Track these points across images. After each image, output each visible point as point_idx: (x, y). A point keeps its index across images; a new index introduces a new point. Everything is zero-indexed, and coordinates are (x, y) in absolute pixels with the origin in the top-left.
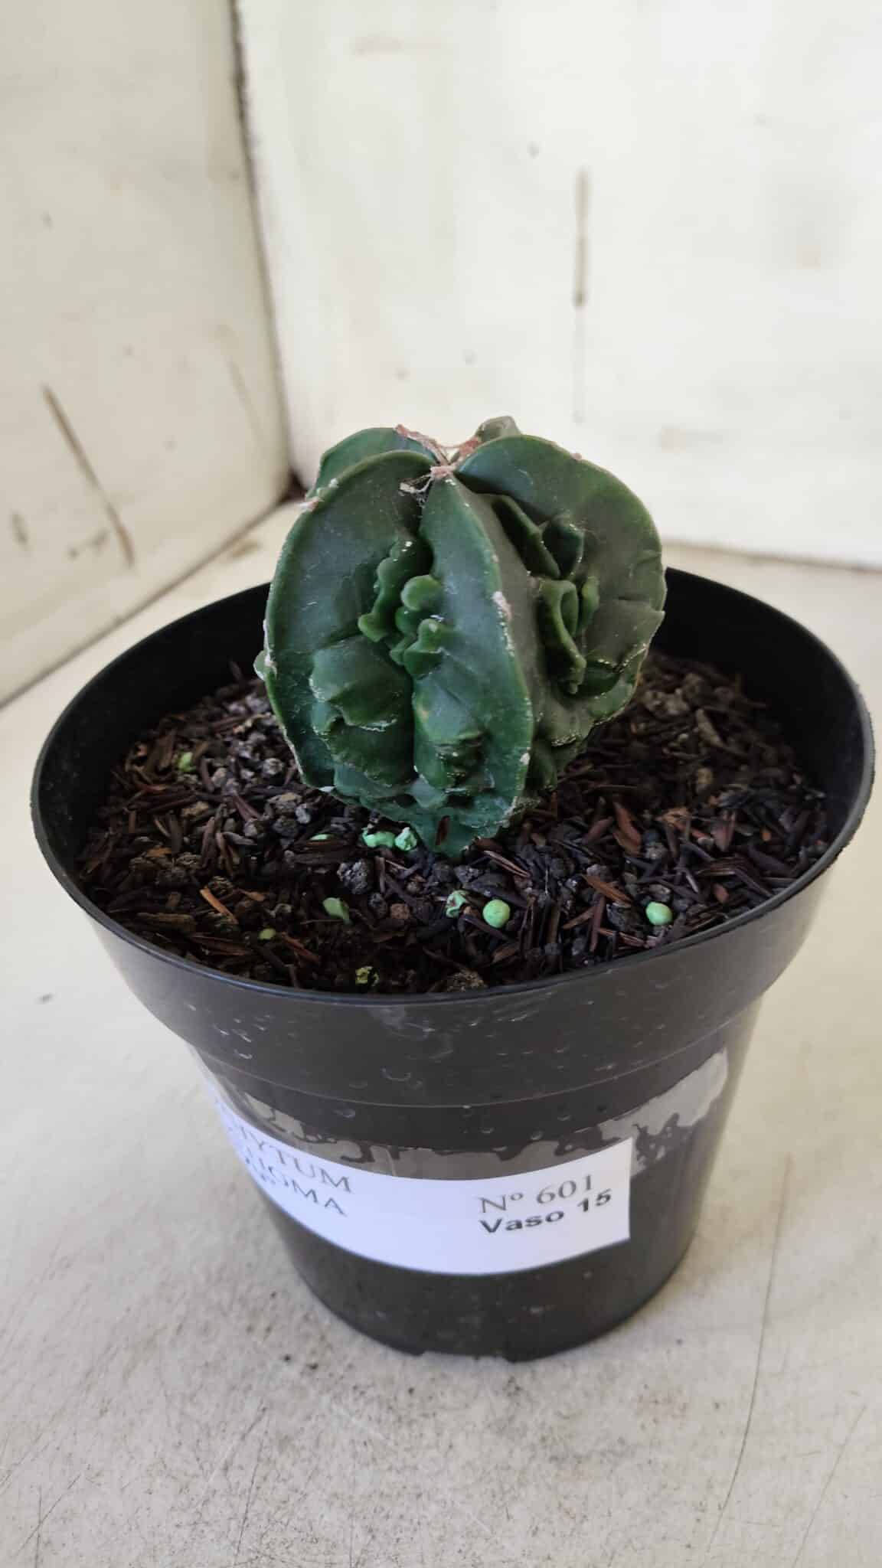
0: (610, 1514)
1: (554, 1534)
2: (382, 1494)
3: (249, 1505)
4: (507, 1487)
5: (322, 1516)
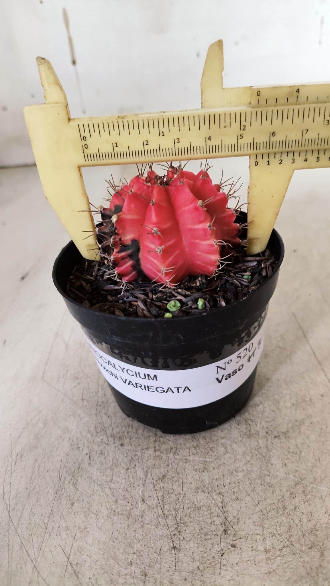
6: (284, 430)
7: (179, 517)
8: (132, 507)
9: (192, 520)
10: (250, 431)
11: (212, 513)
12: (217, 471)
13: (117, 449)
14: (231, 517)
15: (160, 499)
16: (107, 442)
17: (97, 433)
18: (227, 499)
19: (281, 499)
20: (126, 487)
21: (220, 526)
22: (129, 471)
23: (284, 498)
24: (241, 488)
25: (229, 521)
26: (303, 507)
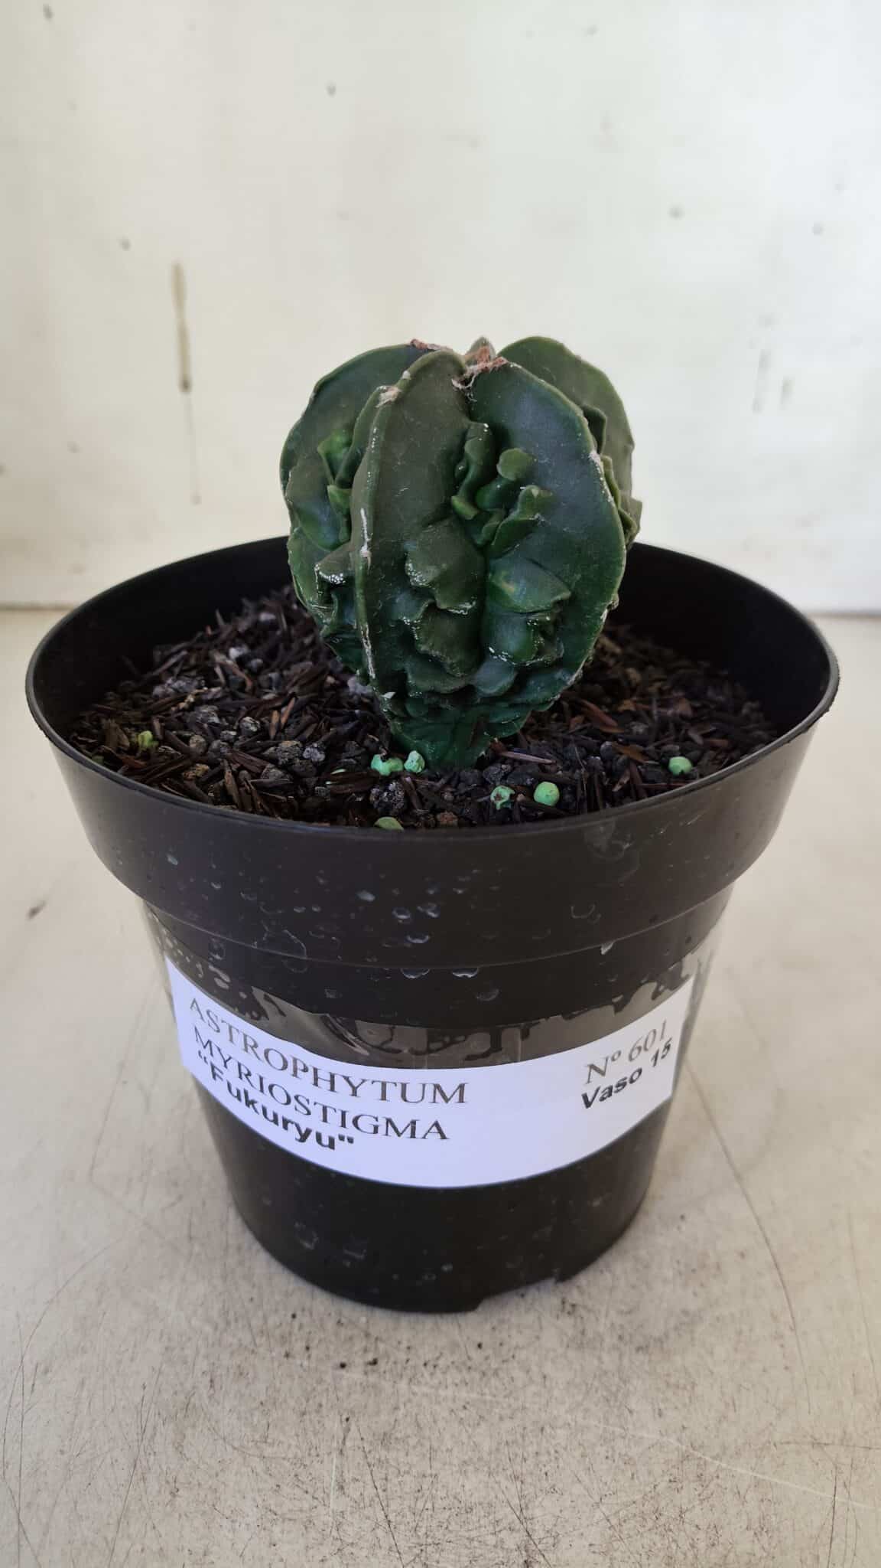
6: (657, 1334)
7: (423, 1530)
8: (316, 1503)
9: (450, 1536)
10: (583, 1333)
11: (497, 1521)
12: (507, 1425)
13: (276, 1364)
14: (541, 1532)
15: (377, 1484)
16: (251, 1347)
17: (228, 1323)
18: (532, 1490)
19: (650, 1492)
20: (300, 1455)
21: (516, 1553)
22: (307, 1417)
23: (658, 1488)
24: (561, 1465)
25: (537, 1543)
26: (698, 1515)
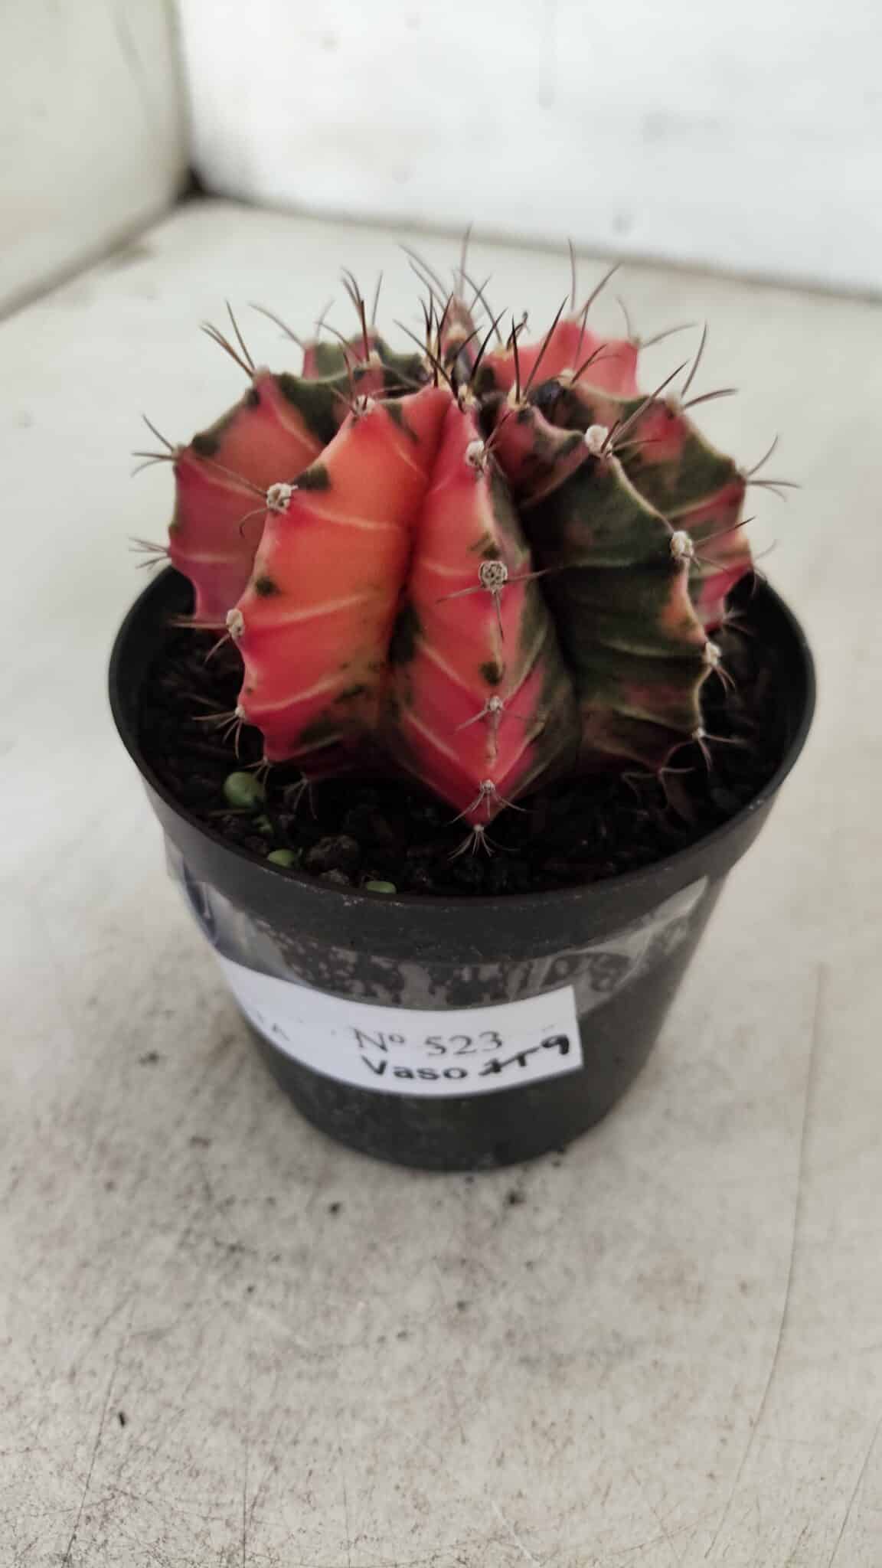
0: (603, 1436)
1: (526, 1463)
2: (288, 1411)
3: (104, 1425)
4: (460, 1400)
5: (205, 1440)
